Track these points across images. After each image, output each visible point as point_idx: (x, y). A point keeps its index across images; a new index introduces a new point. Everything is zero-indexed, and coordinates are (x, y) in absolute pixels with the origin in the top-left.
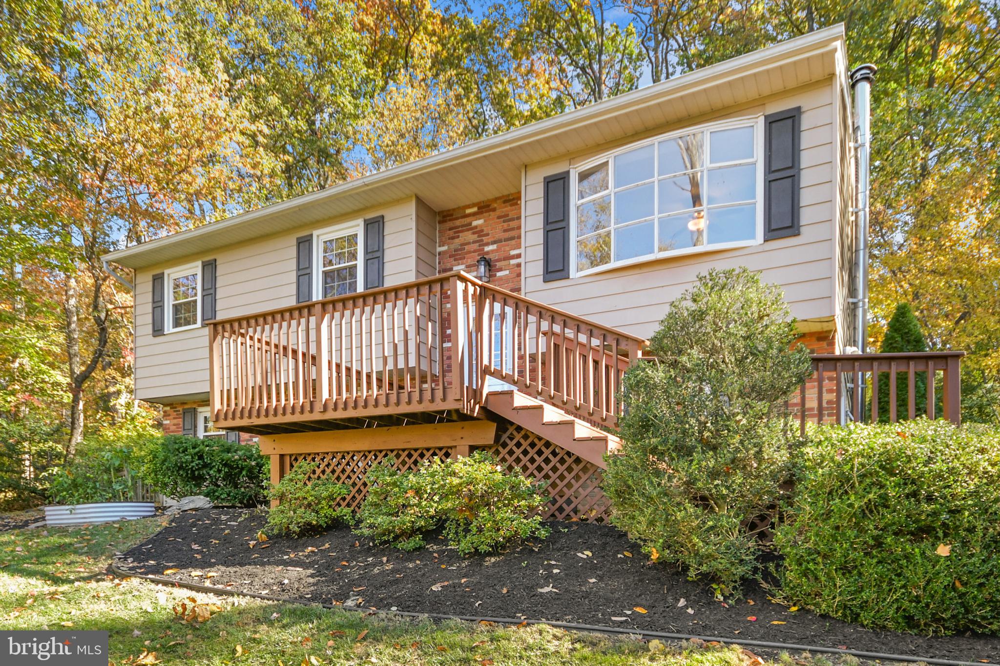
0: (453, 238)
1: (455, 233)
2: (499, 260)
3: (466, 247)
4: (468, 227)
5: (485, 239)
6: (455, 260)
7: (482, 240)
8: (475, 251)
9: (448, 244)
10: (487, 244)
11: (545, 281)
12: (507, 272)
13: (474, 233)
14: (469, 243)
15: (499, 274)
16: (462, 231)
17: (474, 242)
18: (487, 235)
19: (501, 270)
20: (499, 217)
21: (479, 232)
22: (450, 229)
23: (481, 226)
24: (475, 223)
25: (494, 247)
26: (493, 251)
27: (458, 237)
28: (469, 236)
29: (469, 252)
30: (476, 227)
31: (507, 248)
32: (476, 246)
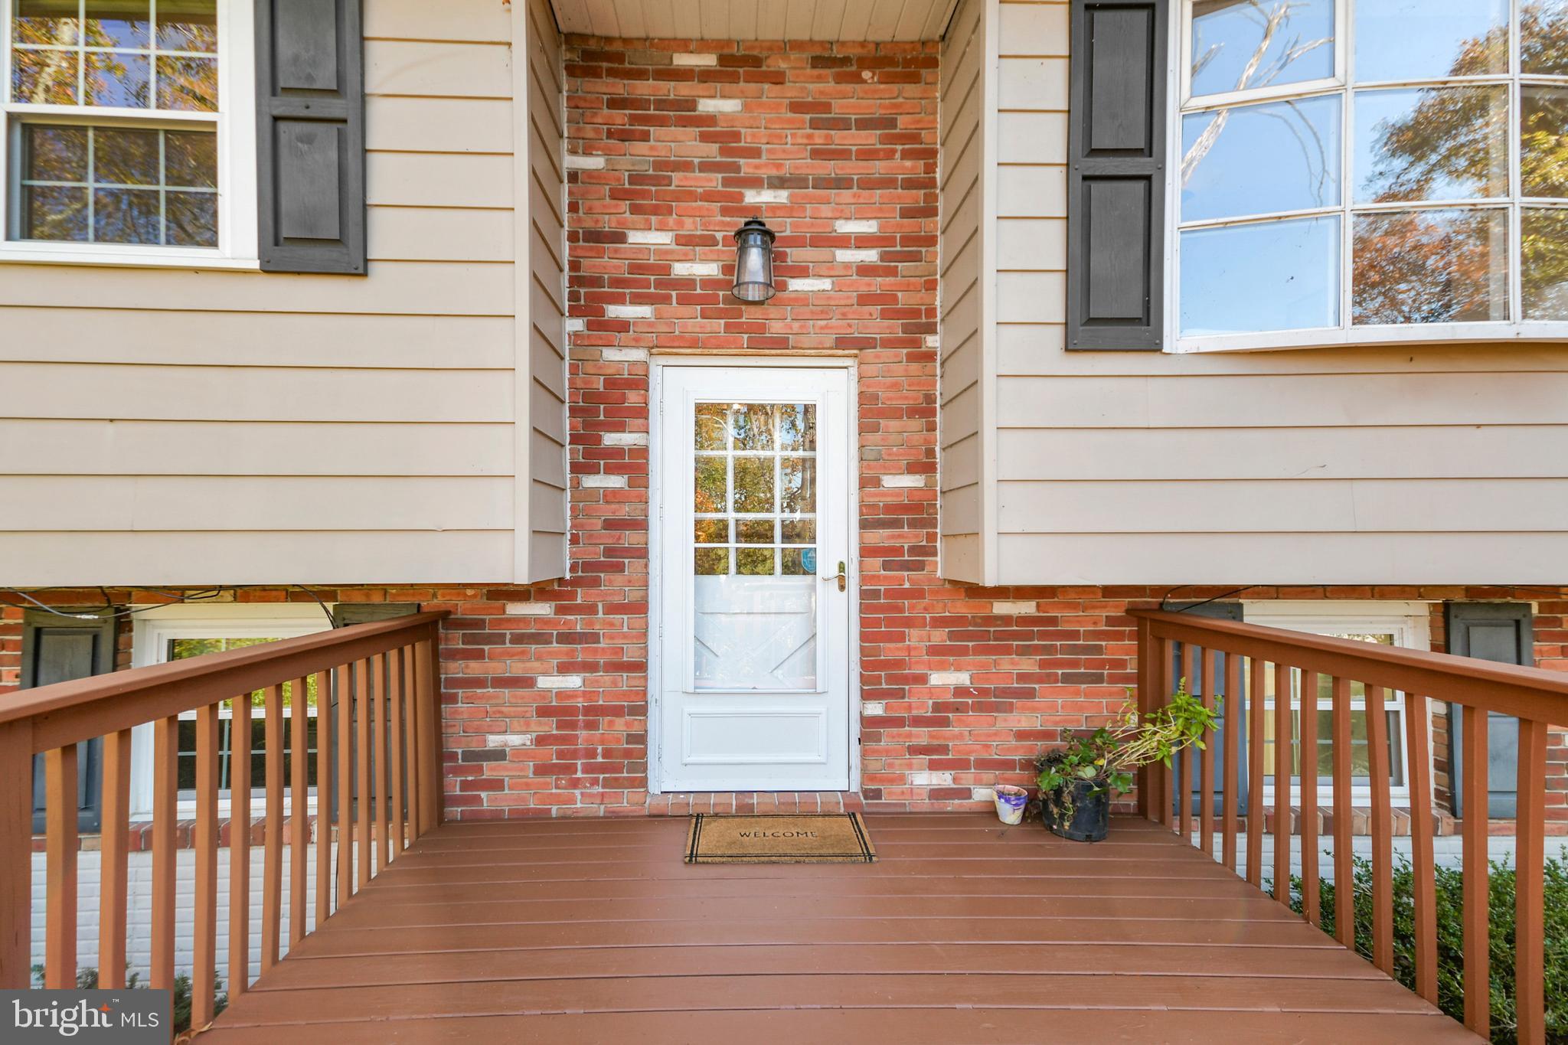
0: (625, 136)
1: (634, 119)
2: (797, 242)
3: (677, 177)
4: (684, 112)
5: (747, 166)
6: (635, 210)
7: (737, 168)
8: (709, 197)
9: (607, 152)
10: (755, 183)
11: (1070, 348)
12: (826, 284)
13: (705, 138)
14: (685, 166)
15: (796, 285)
16: (662, 122)
17: (706, 167)
18: (755, 153)
19: (802, 272)
20: (797, 107)
21: (725, 137)
22: (615, 103)
23: (729, 117)
24: (707, 106)
25: (782, 196)
26: (774, 209)
27: (645, 137)
28: (682, 143)
29: (691, 196)
30: (710, 119)
31: (826, 211)
32: (714, 181)
